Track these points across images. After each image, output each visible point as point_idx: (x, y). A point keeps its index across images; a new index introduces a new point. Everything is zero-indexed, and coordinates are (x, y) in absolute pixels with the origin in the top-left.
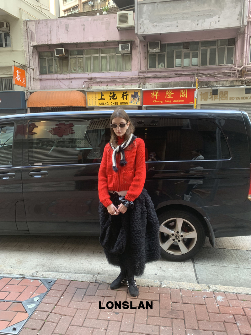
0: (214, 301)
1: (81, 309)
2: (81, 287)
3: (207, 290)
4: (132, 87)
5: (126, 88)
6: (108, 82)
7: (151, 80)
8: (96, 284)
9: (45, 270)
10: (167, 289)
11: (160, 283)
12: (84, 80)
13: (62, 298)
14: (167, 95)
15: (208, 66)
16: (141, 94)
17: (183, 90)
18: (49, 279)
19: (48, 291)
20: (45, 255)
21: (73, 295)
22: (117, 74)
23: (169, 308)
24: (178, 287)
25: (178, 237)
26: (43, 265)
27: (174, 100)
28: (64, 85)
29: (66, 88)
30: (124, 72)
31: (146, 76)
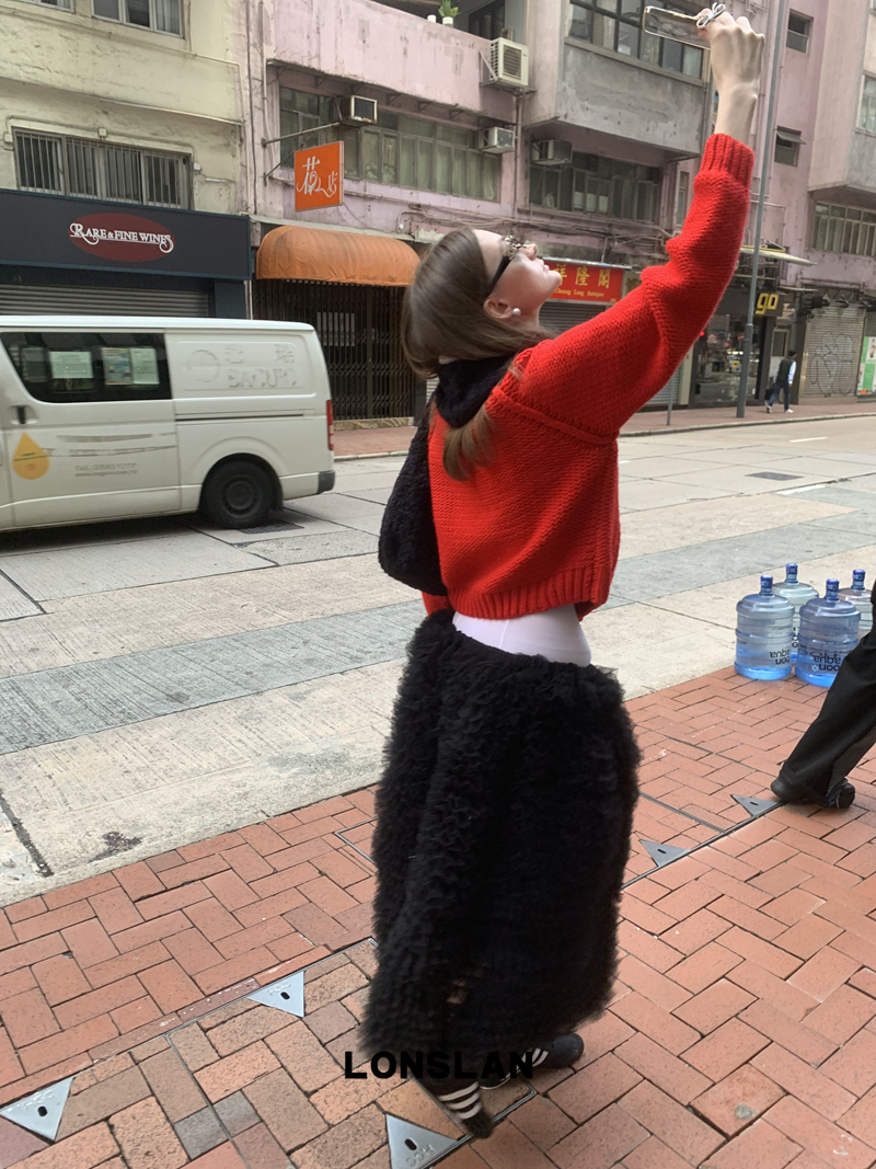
12: (400, 209)
14: (579, 278)
15: (623, 219)
17: (600, 268)
27: (589, 292)
28: (351, 213)
29: (357, 224)
30: (487, 203)
31: (531, 222)
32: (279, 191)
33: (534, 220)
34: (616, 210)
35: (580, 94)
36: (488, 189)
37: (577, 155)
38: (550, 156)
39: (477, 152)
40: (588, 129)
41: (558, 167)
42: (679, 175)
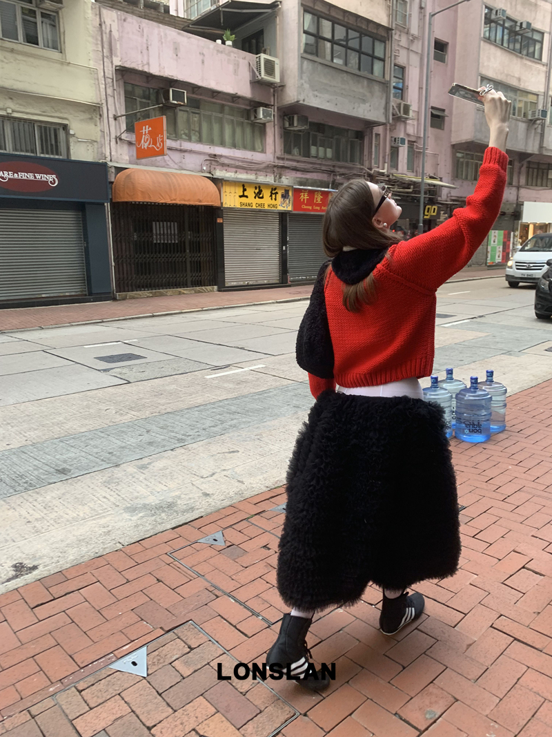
6: (237, 167)
7: (289, 172)
12: (203, 158)
14: (316, 199)
15: (342, 162)
16: (293, 194)
22: (249, 155)
27: (323, 207)
28: (173, 160)
29: (176, 167)
30: (257, 153)
31: (285, 165)
32: (126, 147)
33: (287, 163)
34: (337, 157)
35: (313, 88)
36: (258, 144)
37: (312, 124)
38: (295, 125)
39: (250, 122)
40: (318, 108)
41: (300, 131)
42: (374, 136)
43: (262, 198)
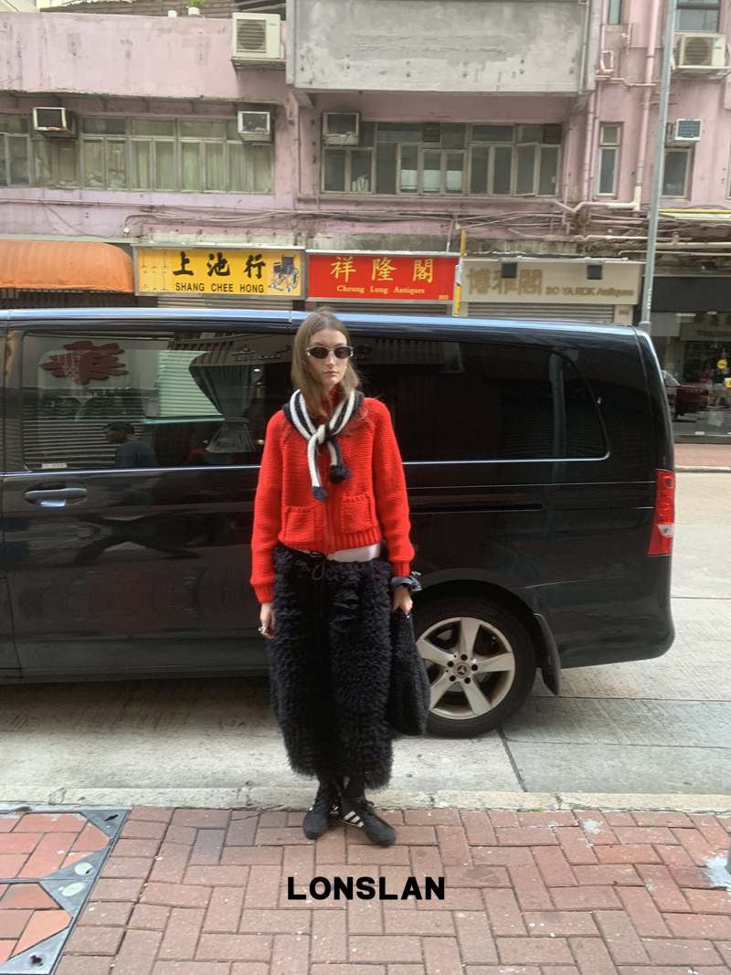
0: (579, 834)
1: (222, 886)
2: (209, 825)
3: (556, 806)
4: (276, 241)
5: (257, 246)
6: (202, 223)
7: (332, 225)
8: (250, 813)
9: (83, 784)
10: (451, 813)
11: (429, 799)
12: (127, 213)
13: (159, 859)
14: (378, 272)
15: (490, 195)
16: (304, 264)
17: (423, 259)
18: (107, 808)
19: (113, 843)
20: (72, 741)
21: (190, 848)
22: (230, 201)
23: (466, 862)
24: (478, 805)
25: (465, 669)
26: (74, 771)
27: (397, 289)
28: (65, 222)
29: (71, 232)
30: (252, 196)
35: (338, 52)
43: (227, 273)
